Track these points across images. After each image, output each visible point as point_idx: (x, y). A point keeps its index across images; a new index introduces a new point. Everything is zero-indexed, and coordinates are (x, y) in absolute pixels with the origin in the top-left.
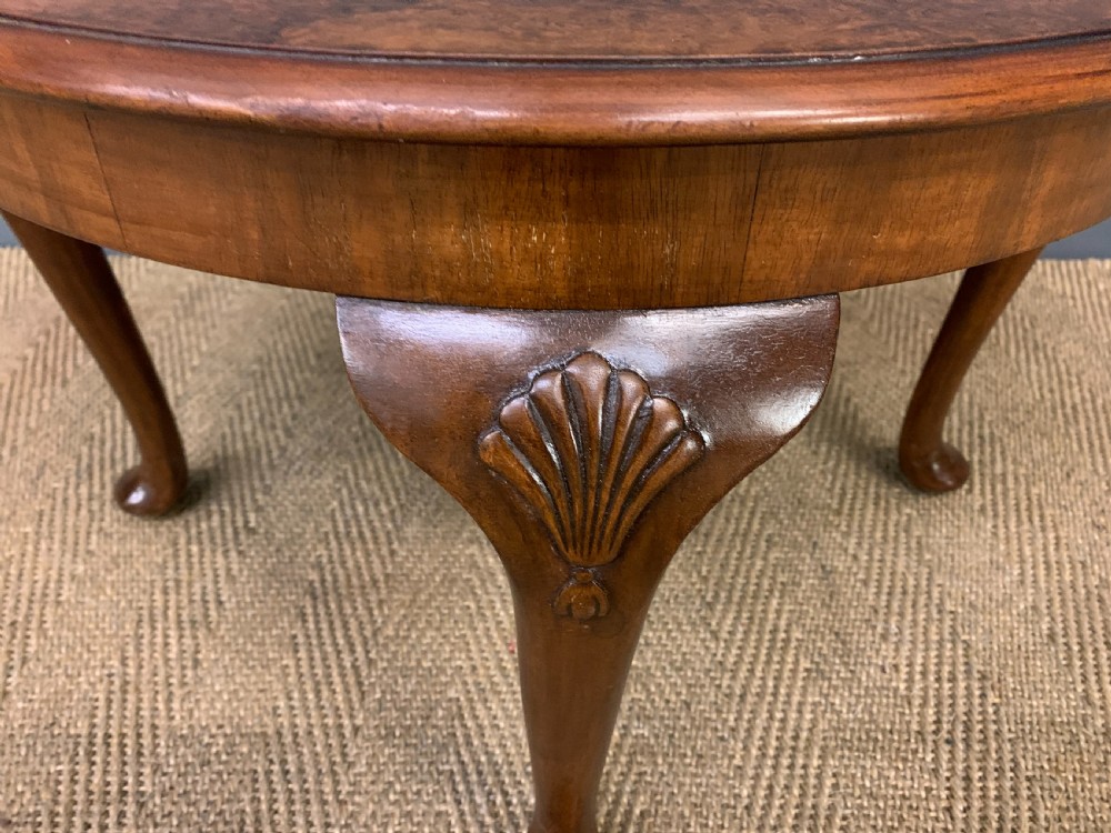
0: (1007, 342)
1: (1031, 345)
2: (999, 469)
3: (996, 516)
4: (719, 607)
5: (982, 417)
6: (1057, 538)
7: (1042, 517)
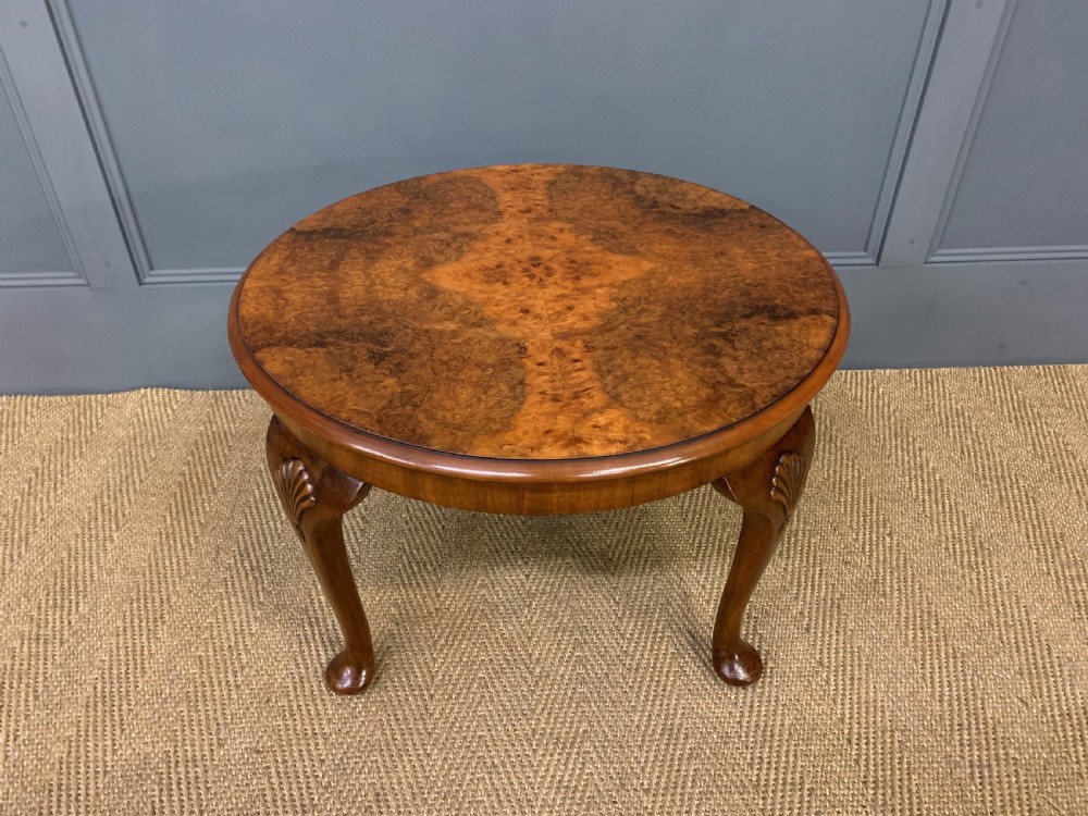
1: (828, 438)
2: (794, 527)
3: (788, 557)
6: (821, 570)
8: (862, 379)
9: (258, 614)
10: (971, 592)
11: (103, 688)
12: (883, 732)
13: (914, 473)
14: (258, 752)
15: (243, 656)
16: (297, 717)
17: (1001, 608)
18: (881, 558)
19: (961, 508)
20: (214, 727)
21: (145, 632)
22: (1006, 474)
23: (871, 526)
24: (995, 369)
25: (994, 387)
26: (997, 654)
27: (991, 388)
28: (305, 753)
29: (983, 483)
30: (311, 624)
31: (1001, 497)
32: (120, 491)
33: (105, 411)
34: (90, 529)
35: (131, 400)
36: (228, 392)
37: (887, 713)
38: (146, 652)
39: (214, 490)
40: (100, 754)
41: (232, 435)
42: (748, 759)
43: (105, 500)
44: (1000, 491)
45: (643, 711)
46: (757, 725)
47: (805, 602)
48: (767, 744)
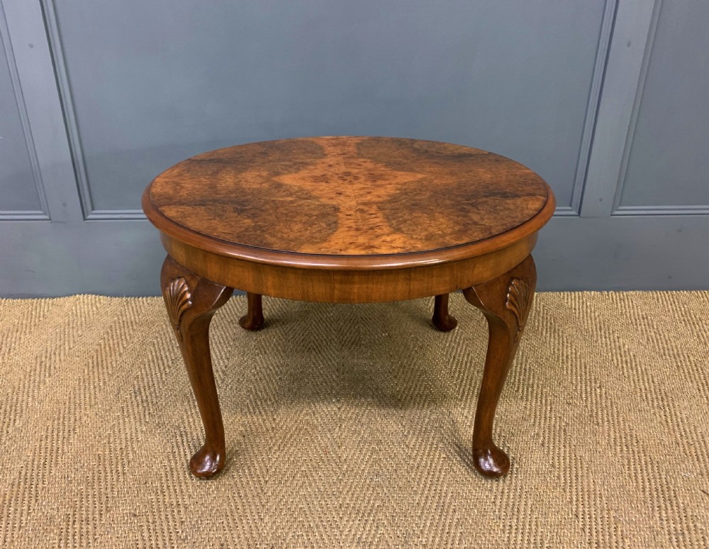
0: (542, 329)
1: (553, 330)
2: (531, 382)
3: (527, 400)
4: (410, 436)
5: (527, 361)
6: (551, 408)
7: (546, 400)
8: (575, 297)
9: (144, 429)
10: (661, 423)
11: (26, 473)
12: (602, 511)
13: (614, 351)
14: (135, 515)
15: (131, 455)
16: (166, 494)
17: (683, 433)
18: (594, 402)
19: (649, 372)
20: (104, 499)
21: (61, 439)
22: (680, 353)
23: (586, 382)
24: (667, 293)
25: (667, 303)
26: (683, 462)
27: (665, 303)
28: (169, 517)
29: (664, 358)
30: (181, 436)
31: (678, 366)
32: (55, 354)
33: (50, 308)
34: (30, 376)
35: (68, 303)
36: (136, 299)
37: (604, 498)
38: (60, 451)
39: (120, 355)
40: (18, 515)
41: (136, 323)
42: (501, 527)
43: (43, 359)
44: (677, 363)
45: (422, 494)
46: (507, 505)
47: (540, 427)
48: (515, 517)
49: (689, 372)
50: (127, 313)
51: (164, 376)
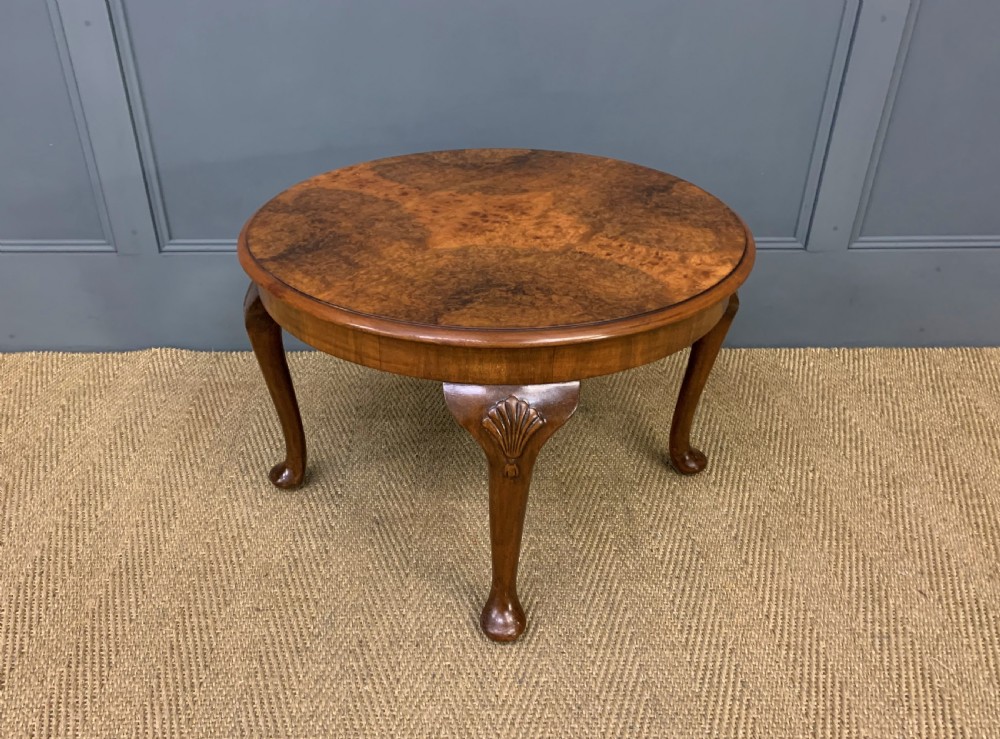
0: (748, 398)
1: (761, 399)
2: (728, 463)
3: (721, 485)
5: (724, 437)
6: (750, 495)
7: (744, 486)
8: (795, 355)
9: (258, 514)
10: (882, 513)
11: (127, 563)
12: (797, 612)
13: (837, 426)
14: (258, 610)
15: (245, 543)
16: (291, 587)
17: (908, 526)
18: (804, 488)
19: (877, 453)
20: (221, 592)
21: (160, 525)
22: (921, 428)
23: (797, 465)
24: (917, 350)
25: (914, 364)
26: (902, 559)
27: (912, 364)
28: (298, 611)
29: (899, 434)
30: (303, 522)
31: (914, 446)
32: (136, 423)
33: (121, 365)
34: (111, 450)
35: (143, 357)
36: (229, 354)
37: (801, 598)
38: (162, 539)
39: (218, 425)
40: (126, 608)
41: (232, 385)
42: (679, 627)
43: (123, 430)
44: (914, 441)
45: (588, 590)
46: (688, 604)
47: (734, 518)
48: (696, 617)
49: (927, 454)
50: (219, 373)
51: (274, 451)
